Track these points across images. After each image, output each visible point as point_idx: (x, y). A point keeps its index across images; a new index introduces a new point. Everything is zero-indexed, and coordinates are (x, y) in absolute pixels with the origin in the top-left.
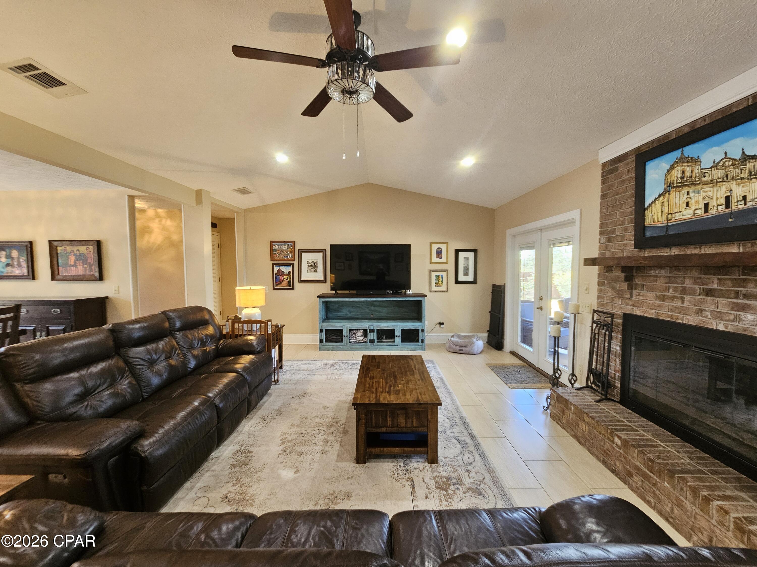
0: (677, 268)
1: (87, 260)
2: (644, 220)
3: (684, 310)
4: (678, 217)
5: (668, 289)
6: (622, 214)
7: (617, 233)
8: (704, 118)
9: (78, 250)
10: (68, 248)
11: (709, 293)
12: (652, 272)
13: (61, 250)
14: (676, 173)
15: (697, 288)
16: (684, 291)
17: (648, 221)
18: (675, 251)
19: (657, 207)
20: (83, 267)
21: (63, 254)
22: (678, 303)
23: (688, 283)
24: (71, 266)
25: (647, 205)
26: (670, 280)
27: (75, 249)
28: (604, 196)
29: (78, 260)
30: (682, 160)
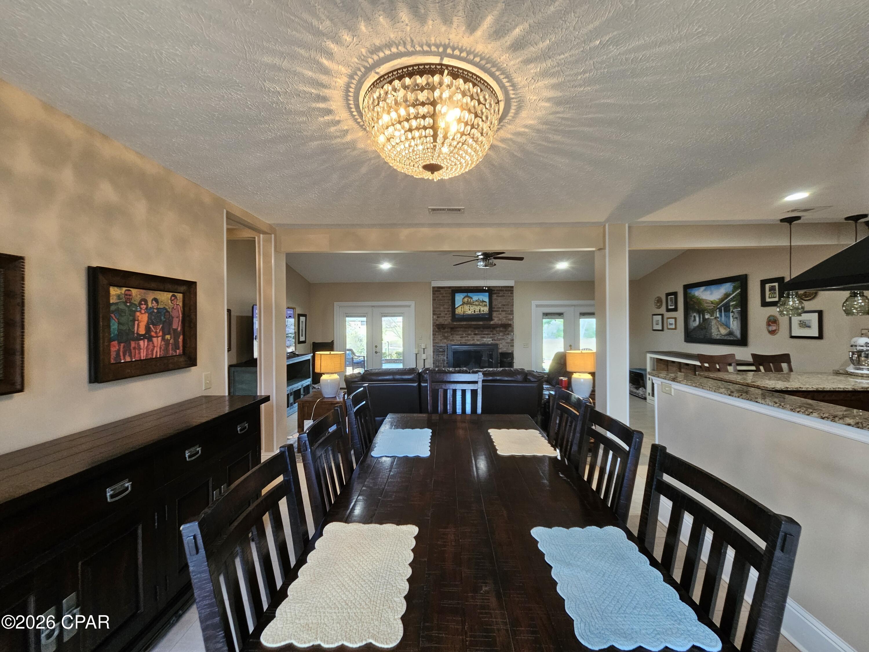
0: (466, 328)
1: (171, 323)
2: (455, 312)
3: (469, 340)
4: (467, 313)
5: (463, 334)
6: (444, 308)
7: (442, 315)
8: (472, 287)
9: (156, 300)
10: (134, 291)
11: (475, 334)
12: (458, 329)
13: (119, 297)
14: (466, 300)
15: (473, 333)
16: (469, 335)
17: (457, 312)
18: (465, 323)
19: (460, 308)
20: (163, 339)
21: (122, 307)
22: (467, 338)
23: (470, 332)
24: (140, 337)
25: (456, 307)
26: (464, 331)
27: (150, 296)
28: (434, 300)
29: (153, 324)
30: (467, 296)
